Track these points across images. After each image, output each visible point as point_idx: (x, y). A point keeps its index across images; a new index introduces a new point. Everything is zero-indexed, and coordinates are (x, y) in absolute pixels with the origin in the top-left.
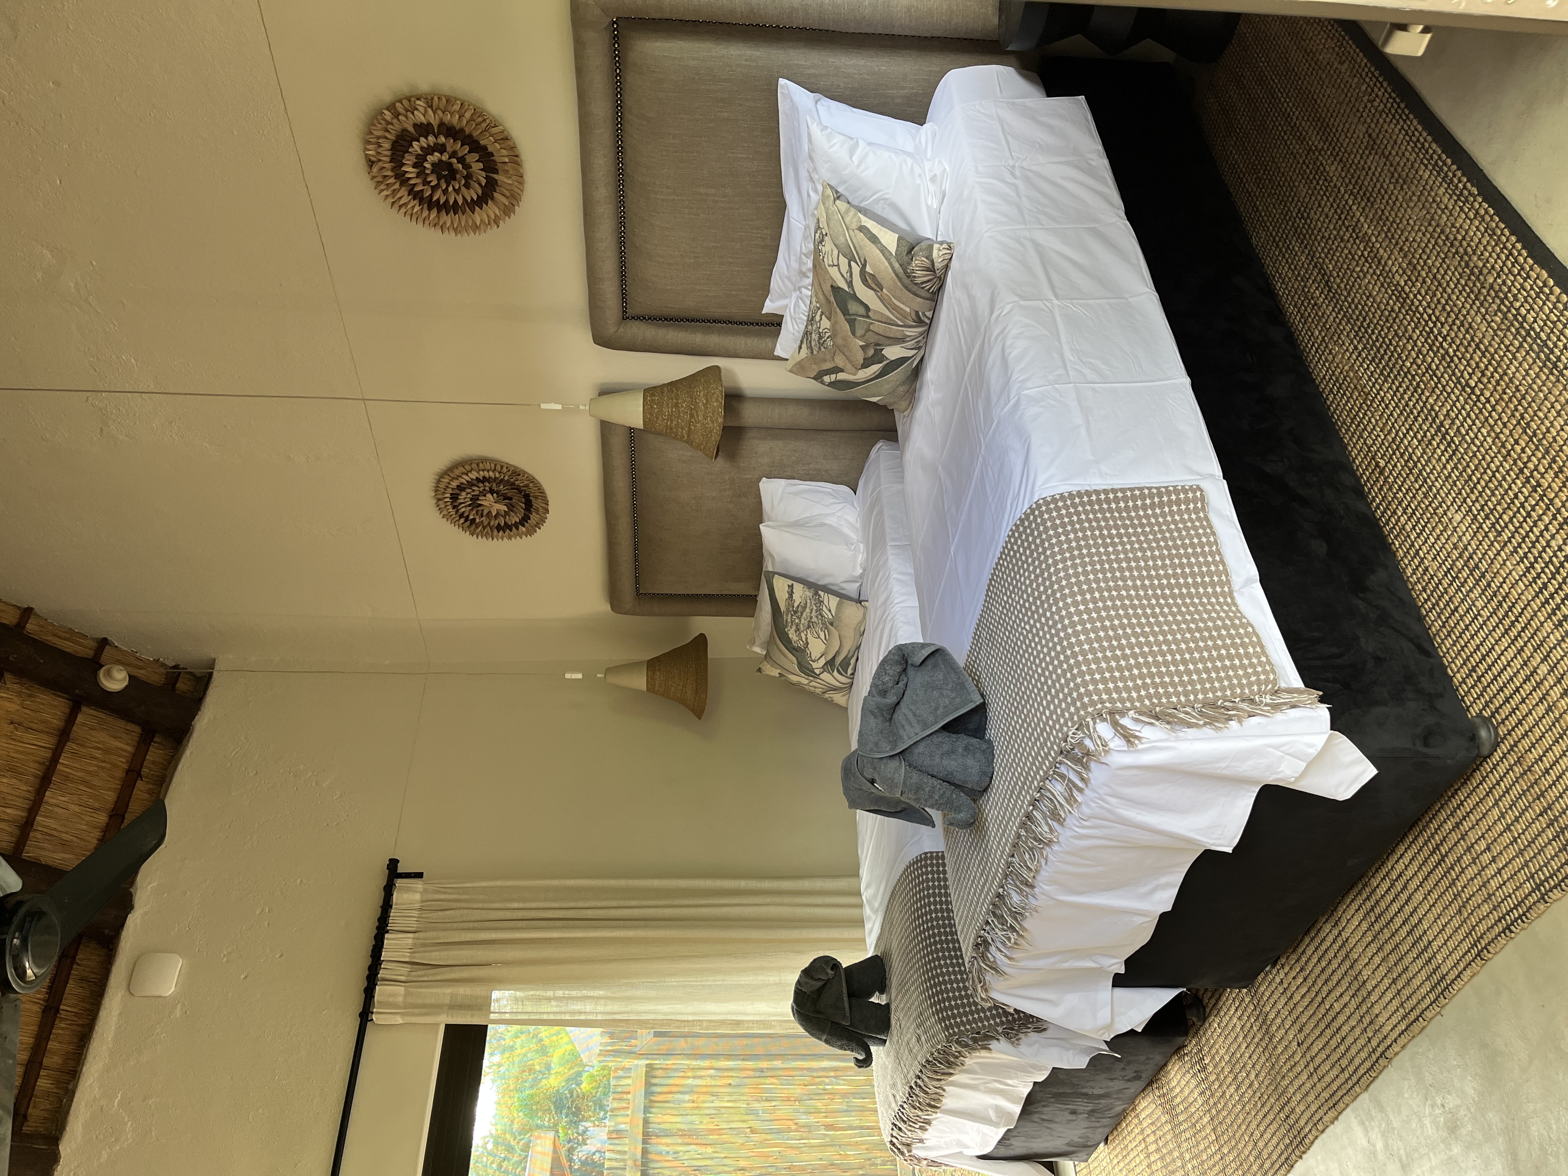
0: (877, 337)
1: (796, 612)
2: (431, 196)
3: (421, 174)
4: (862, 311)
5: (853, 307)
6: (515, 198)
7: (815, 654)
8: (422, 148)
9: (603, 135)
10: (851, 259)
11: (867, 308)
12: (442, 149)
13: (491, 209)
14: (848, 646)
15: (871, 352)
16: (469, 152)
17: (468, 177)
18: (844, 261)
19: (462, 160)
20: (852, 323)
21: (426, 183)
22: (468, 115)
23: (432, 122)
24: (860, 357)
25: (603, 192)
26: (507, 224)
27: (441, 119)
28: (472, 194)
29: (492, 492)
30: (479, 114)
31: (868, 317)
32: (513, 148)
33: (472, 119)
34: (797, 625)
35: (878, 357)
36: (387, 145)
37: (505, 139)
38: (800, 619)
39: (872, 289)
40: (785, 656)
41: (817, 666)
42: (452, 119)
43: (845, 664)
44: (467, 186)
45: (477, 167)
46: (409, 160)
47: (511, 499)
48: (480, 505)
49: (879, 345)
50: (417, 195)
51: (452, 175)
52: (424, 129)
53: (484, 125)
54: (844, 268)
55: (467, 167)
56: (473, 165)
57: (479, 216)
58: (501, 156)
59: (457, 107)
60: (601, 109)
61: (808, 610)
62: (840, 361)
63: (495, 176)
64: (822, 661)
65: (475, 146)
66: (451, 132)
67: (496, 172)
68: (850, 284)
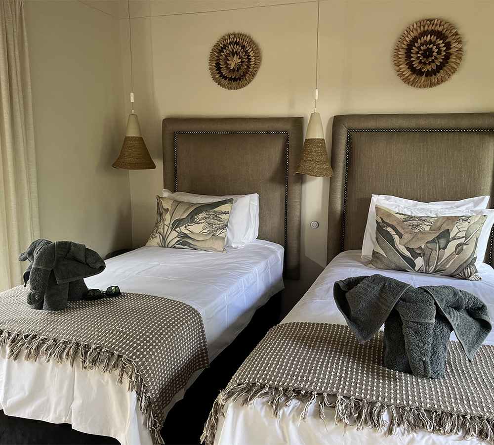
0: (429, 254)
1: (216, 216)
2: (415, 46)
3: (426, 43)
4: (442, 245)
5: (442, 242)
6: (413, 84)
7: (191, 228)
8: (439, 44)
9: (452, 123)
10: (466, 237)
11: (445, 248)
12: (439, 53)
13: (407, 73)
14: (198, 244)
15: (418, 251)
16: (437, 65)
17: (425, 63)
18: (463, 234)
19: (433, 61)
20: (433, 241)
21: (422, 45)
22: (454, 66)
23: (452, 50)
24: (413, 246)
25: (422, 123)
26: (398, 80)
27: (453, 54)
28: (416, 64)
29: (242, 62)
30: (454, 71)
31: (440, 249)
32: (438, 84)
33: (453, 68)
34: (209, 218)
35: (415, 254)
36: (440, 29)
37: (442, 81)
38: (213, 218)
39: (456, 250)
40: (185, 212)
41: (183, 229)
42: (453, 59)
43: (185, 244)
44: (420, 62)
45: (429, 68)
46: (433, 38)
47: (238, 71)
48: (234, 56)
49: (424, 255)
50: (415, 40)
51: (426, 57)
52: (448, 46)
53: (449, 72)
54: (460, 235)
55: (429, 64)
56: (430, 66)
57: (403, 67)
58: (434, 79)
59: (458, 61)
60: (464, 123)
61: (219, 222)
62: (407, 237)
63: (424, 75)
64: (186, 232)
65: (439, 68)
66: (447, 57)
67: (426, 76)
68: (454, 239)
